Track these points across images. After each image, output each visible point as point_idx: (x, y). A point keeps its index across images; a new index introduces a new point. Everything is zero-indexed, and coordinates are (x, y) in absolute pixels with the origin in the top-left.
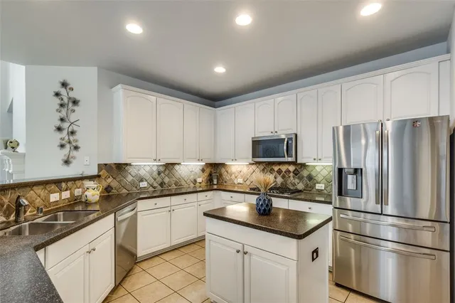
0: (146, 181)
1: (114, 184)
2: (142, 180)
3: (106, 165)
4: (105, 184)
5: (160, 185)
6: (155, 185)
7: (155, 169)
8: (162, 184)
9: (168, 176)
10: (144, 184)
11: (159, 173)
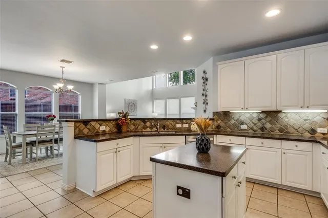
0: (246, 124)
1: (222, 124)
2: (242, 124)
3: (217, 112)
4: (216, 124)
5: (260, 129)
6: (255, 128)
7: (255, 116)
8: (262, 129)
9: (270, 122)
10: (244, 127)
11: (259, 120)
